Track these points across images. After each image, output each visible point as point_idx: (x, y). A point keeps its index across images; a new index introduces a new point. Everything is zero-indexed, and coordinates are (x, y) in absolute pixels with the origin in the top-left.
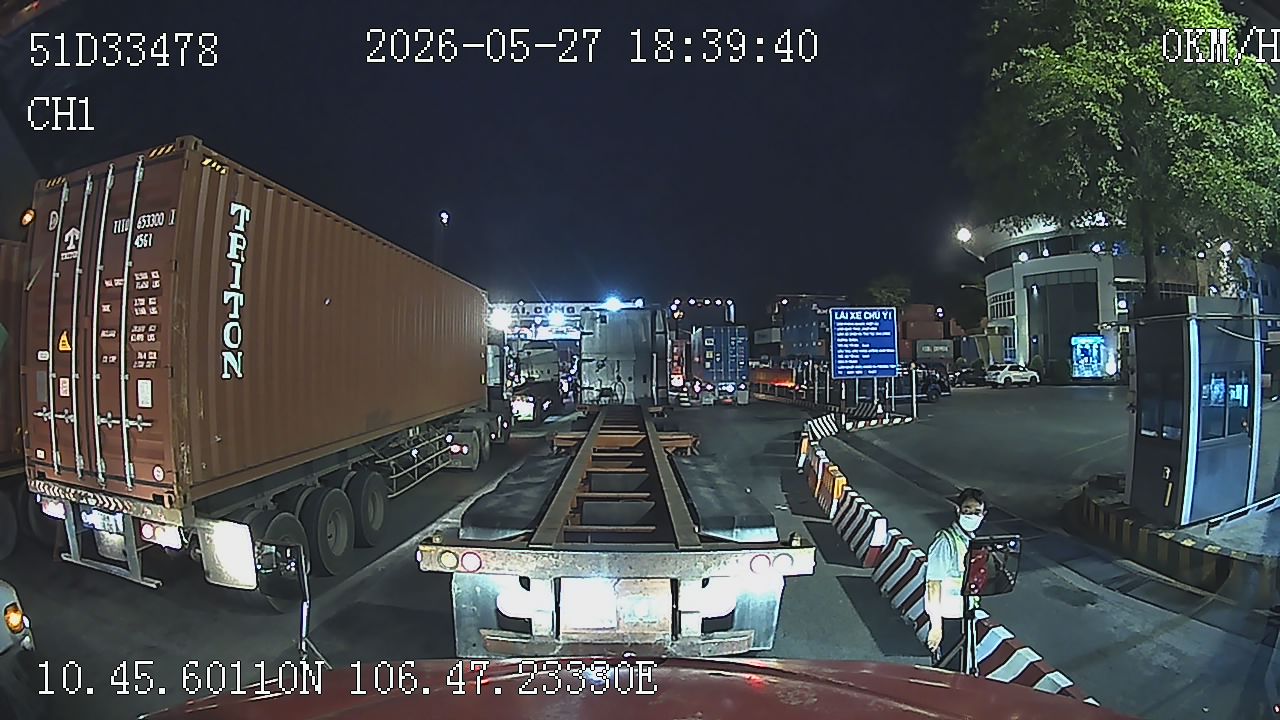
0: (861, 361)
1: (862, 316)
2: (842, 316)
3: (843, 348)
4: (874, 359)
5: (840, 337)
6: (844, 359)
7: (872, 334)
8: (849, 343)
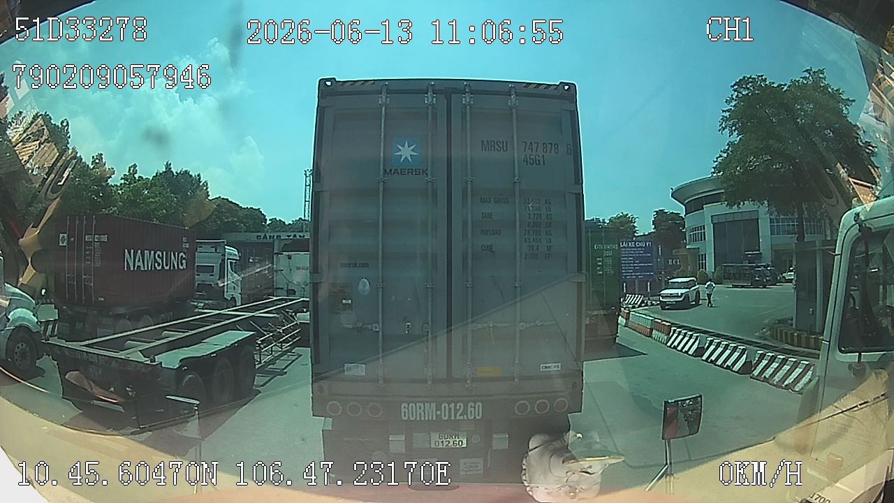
0: (635, 271)
1: (635, 244)
2: (624, 245)
3: (625, 263)
4: (642, 269)
5: (623, 257)
6: (626, 270)
7: (641, 255)
8: (628, 260)
